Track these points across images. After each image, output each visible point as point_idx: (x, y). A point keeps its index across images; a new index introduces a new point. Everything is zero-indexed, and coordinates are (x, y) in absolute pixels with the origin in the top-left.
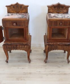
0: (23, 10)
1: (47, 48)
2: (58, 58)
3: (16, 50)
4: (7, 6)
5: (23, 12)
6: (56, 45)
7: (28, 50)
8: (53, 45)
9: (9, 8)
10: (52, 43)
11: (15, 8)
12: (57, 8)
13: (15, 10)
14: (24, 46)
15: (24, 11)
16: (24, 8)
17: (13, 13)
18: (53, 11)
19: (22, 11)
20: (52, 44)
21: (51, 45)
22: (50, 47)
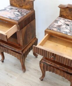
6: (53, 67)
19: (26, 6)
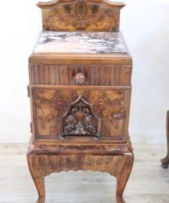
0: (101, 18)
3: (76, 170)
4: (41, 6)
5: (102, 28)
7: (122, 172)
9: (48, 10)
11: (72, 12)
13: (72, 20)
14: (108, 157)
15: (105, 24)
16: (107, 11)
17: (66, 31)
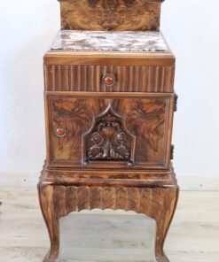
1: (50, 198)
2: (119, 243)
6: (90, 185)
8: (78, 185)
10: (71, 175)
12: (104, 6)
18: (86, 20)
20: (72, 180)
21: (65, 184)
22: (64, 195)
